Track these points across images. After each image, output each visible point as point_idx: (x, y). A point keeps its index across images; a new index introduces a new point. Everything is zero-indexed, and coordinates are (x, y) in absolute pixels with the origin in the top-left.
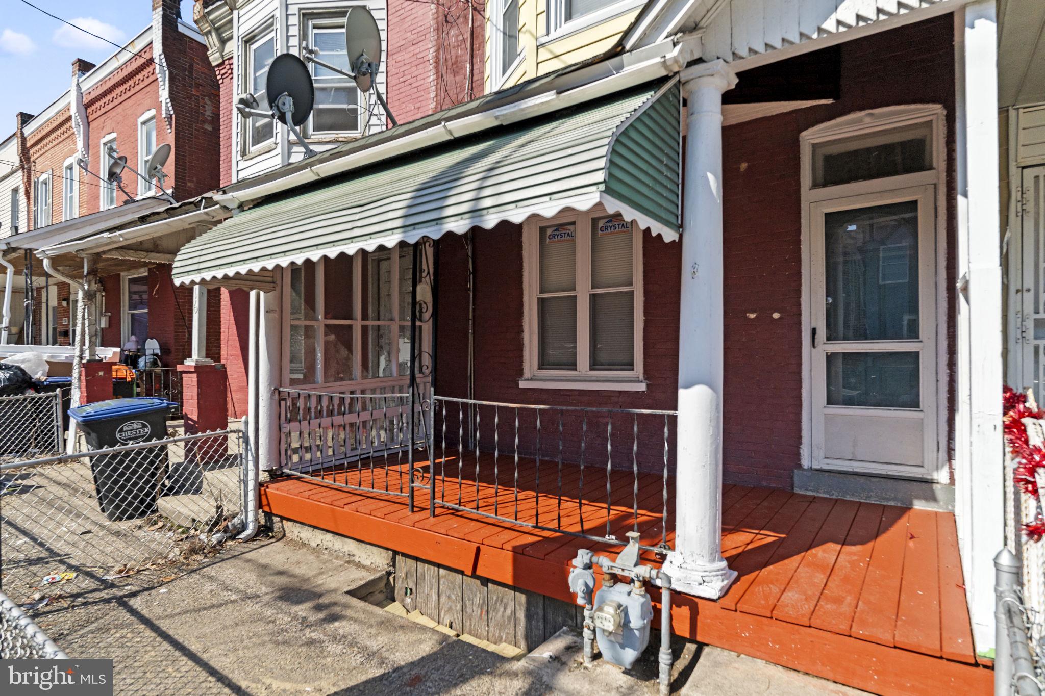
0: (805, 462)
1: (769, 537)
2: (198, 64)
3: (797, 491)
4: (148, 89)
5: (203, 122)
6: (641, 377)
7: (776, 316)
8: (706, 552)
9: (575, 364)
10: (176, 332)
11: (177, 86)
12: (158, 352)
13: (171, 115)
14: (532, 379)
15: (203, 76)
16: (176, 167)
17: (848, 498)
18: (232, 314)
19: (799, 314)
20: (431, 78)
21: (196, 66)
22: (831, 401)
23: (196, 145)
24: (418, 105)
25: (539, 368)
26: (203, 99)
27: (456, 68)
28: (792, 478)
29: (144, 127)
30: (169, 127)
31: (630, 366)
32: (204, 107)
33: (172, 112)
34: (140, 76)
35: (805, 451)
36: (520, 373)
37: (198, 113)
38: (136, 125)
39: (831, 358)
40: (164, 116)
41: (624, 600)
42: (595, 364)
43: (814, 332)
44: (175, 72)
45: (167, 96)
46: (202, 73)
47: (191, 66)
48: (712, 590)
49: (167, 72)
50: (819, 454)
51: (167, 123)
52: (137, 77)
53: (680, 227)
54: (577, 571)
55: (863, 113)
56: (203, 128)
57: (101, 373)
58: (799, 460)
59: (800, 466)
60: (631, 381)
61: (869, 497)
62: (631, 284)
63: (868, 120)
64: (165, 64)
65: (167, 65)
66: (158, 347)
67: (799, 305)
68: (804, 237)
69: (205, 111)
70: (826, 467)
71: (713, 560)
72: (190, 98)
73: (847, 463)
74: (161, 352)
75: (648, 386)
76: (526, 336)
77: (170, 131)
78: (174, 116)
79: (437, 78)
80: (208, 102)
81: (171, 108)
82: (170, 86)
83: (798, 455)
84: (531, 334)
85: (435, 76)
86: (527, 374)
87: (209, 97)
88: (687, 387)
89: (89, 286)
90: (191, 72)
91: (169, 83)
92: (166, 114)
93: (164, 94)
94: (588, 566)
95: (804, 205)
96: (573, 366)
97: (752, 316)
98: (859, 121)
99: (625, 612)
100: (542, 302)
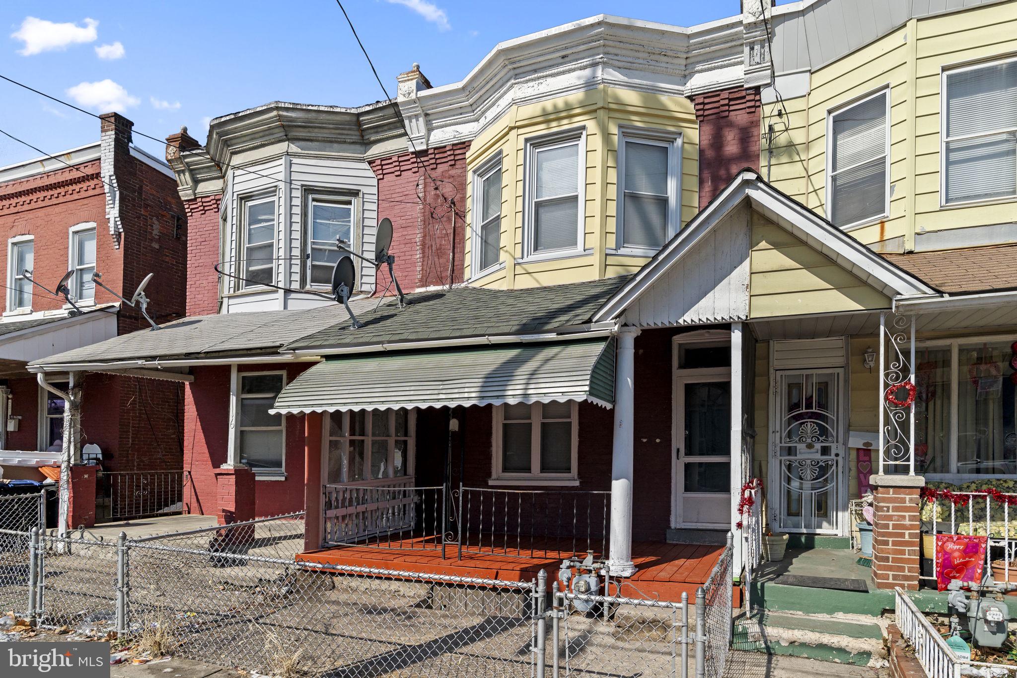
0: (673, 525)
1: (653, 558)
2: (147, 186)
3: (668, 541)
4: (85, 201)
5: (152, 240)
6: (576, 477)
7: (658, 441)
8: (625, 557)
9: (530, 469)
10: (120, 438)
11: (127, 206)
12: (100, 456)
13: (120, 233)
14: (497, 479)
15: (151, 197)
16: (124, 282)
17: (695, 543)
18: (199, 424)
19: (671, 440)
20: (418, 256)
21: (145, 188)
22: (687, 489)
23: (143, 261)
24: (406, 274)
25: (503, 472)
26: (152, 219)
27: (440, 252)
28: (665, 534)
29: (77, 237)
30: (117, 243)
31: (568, 470)
32: (152, 226)
33: (121, 230)
34: (76, 187)
35: (672, 518)
36: (489, 475)
37: (146, 232)
38: (68, 233)
39: (688, 466)
40: (112, 232)
41: (588, 580)
42: (544, 469)
43: (678, 450)
44: (125, 192)
45: (117, 215)
46: (151, 194)
47: (141, 188)
48: (627, 573)
49: (118, 193)
50: (680, 520)
51: (116, 240)
52: (71, 188)
53: (613, 401)
54: (563, 570)
55: (704, 331)
56: (150, 246)
57: (86, 476)
58: (669, 524)
59: (670, 527)
60: (569, 480)
61: (705, 542)
62: (569, 417)
63: (707, 335)
64: (115, 185)
65: (118, 185)
66: (100, 452)
67: (671, 435)
68: (673, 396)
69: (153, 230)
70: (683, 527)
71: (627, 561)
72: (139, 218)
73: (694, 524)
74: (103, 457)
75: (580, 482)
76: (494, 449)
77: (117, 247)
78: (123, 234)
79: (423, 257)
80: (156, 222)
81: (120, 226)
82: (120, 206)
83: (669, 521)
84: (497, 447)
85: (421, 255)
86: (494, 475)
87: (157, 217)
88: (617, 479)
89: (75, 398)
90: (140, 194)
91: (120, 203)
92: (115, 231)
93: (113, 213)
94: (568, 567)
95: (674, 378)
96: (528, 470)
97: (645, 440)
98: (702, 335)
99: (589, 583)
100: (506, 427)
